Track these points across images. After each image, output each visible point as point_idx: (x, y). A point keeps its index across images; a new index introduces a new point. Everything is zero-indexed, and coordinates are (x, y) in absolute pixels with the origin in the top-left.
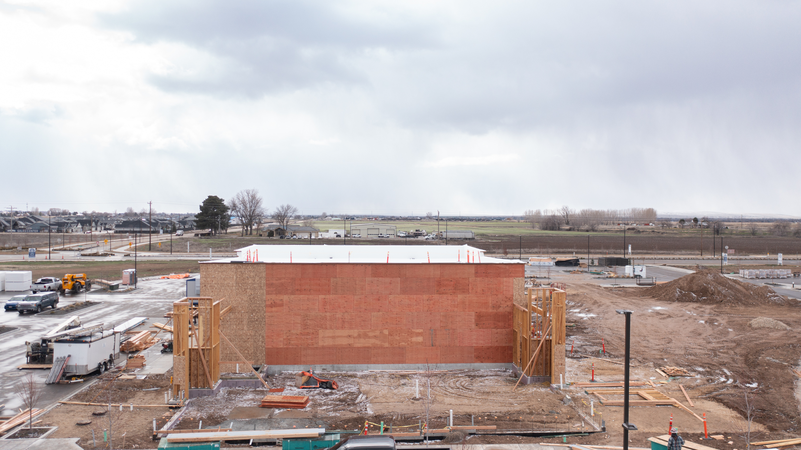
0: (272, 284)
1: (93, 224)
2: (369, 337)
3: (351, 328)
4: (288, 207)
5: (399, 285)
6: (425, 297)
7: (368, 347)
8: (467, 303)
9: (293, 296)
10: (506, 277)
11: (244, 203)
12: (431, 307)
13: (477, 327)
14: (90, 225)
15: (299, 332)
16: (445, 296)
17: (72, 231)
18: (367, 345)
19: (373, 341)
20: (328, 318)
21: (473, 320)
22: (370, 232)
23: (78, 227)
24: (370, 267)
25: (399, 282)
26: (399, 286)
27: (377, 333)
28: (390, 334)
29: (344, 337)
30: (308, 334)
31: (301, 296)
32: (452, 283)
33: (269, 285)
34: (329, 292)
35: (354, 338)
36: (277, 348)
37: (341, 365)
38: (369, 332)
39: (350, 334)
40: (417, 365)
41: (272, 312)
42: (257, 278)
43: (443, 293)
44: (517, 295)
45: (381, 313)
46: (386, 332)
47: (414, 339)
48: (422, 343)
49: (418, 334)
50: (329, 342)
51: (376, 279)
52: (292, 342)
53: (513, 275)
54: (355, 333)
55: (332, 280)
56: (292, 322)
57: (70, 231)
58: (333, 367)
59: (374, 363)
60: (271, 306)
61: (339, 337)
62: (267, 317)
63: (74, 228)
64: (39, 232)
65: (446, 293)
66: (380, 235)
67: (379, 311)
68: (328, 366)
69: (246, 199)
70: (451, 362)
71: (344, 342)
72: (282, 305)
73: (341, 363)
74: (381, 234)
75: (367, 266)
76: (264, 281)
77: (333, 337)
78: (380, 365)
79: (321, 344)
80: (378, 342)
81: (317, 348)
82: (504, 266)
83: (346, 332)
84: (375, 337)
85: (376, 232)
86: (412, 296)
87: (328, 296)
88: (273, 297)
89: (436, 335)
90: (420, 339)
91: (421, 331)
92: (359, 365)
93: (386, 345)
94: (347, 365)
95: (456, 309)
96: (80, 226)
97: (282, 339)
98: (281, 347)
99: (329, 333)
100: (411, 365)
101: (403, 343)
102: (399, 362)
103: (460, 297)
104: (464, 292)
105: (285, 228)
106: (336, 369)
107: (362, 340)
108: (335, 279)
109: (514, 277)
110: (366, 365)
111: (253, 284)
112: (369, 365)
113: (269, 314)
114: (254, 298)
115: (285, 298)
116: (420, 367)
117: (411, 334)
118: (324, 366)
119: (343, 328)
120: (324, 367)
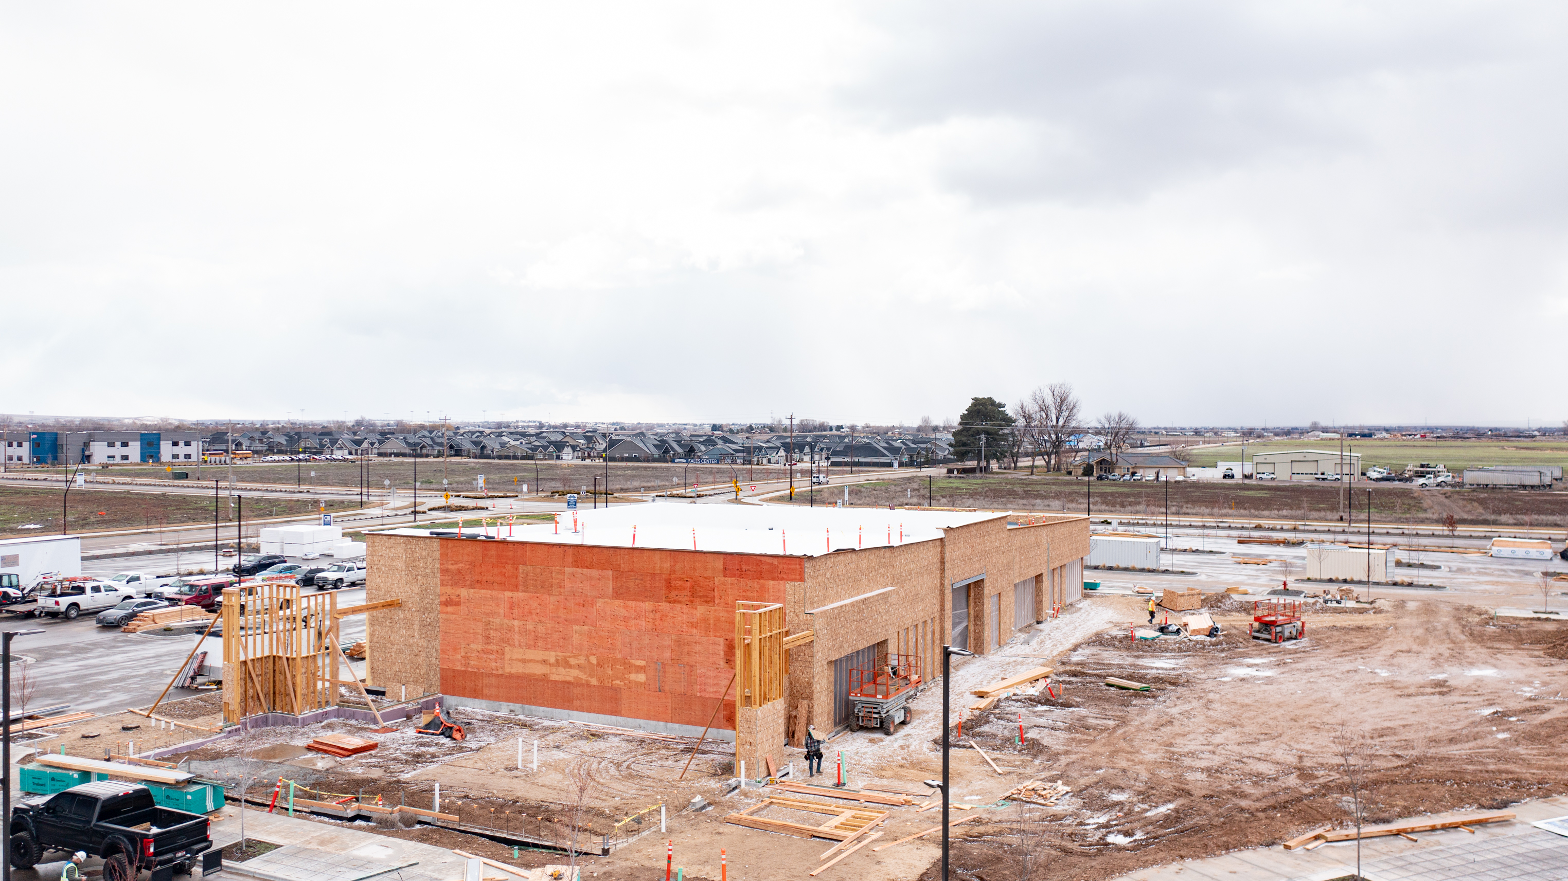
0: (447, 570)
1: (807, 449)
2: (571, 667)
3: (546, 649)
4: (1120, 418)
5: (611, 582)
6: (647, 606)
7: (569, 683)
8: (712, 622)
9: (472, 591)
10: (773, 579)
11: (1044, 409)
12: (657, 623)
13: (727, 665)
14: (801, 451)
15: (480, 647)
16: (678, 606)
17: (769, 461)
18: (568, 679)
19: (575, 673)
20: (517, 629)
21: (722, 653)
22: (1297, 468)
23: (779, 454)
24: (570, 551)
25: (611, 577)
26: (611, 585)
27: (582, 660)
28: (599, 665)
29: (538, 662)
30: (491, 652)
31: (483, 591)
32: (688, 584)
33: (444, 571)
34: (515, 588)
35: (550, 665)
36: (454, 671)
37: (533, 707)
38: (570, 657)
39: (545, 658)
40: (638, 720)
41: (447, 613)
42: (430, 560)
43: (675, 602)
44: (792, 614)
45: (586, 627)
46: (594, 660)
47: (633, 677)
48: (645, 684)
49: (640, 669)
50: (517, 669)
51: (579, 570)
52: (472, 663)
53: (785, 576)
54: (552, 657)
55: (521, 568)
56: (472, 631)
57: (765, 461)
58: (524, 709)
59: (577, 710)
60: (446, 603)
61: (530, 661)
62: (441, 620)
63: (773, 456)
64: (718, 463)
65: (679, 602)
66: (1319, 476)
67: (584, 624)
68: (517, 707)
69: (1049, 401)
70: (688, 723)
71: (538, 670)
72: (458, 604)
73: (534, 704)
74: (1323, 474)
75: (566, 548)
76: (437, 565)
77: (524, 661)
78: (585, 714)
79: (508, 670)
80: (583, 676)
81: (502, 675)
82: (769, 560)
83: (538, 655)
84: (579, 666)
85: (1311, 468)
86: (630, 603)
87: (515, 594)
88: (449, 590)
89: (664, 672)
90: (641, 678)
91: (643, 663)
92: (557, 710)
93: (594, 682)
94: (541, 709)
95: (695, 631)
96: (782, 453)
97: (459, 657)
98: (459, 668)
99: (518, 654)
100: (629, 719)
101: (618, 682)
102: (612, 713)
103: (701, 610)
104: (706, 601)
105: (1114, 460)
106: (527, 712)
107: (562, 670)
108: (525, 568)
109: (787, 580)
110: (566, 711)
111: (426, 568)
112: (571, 712)
113: (444, 616)
114: (426, 590)
115: (464, 592)
116: (642, 725)
117: (631, 668)
118: (512, 706)
119: (535, 646)
120: (512, 708)
